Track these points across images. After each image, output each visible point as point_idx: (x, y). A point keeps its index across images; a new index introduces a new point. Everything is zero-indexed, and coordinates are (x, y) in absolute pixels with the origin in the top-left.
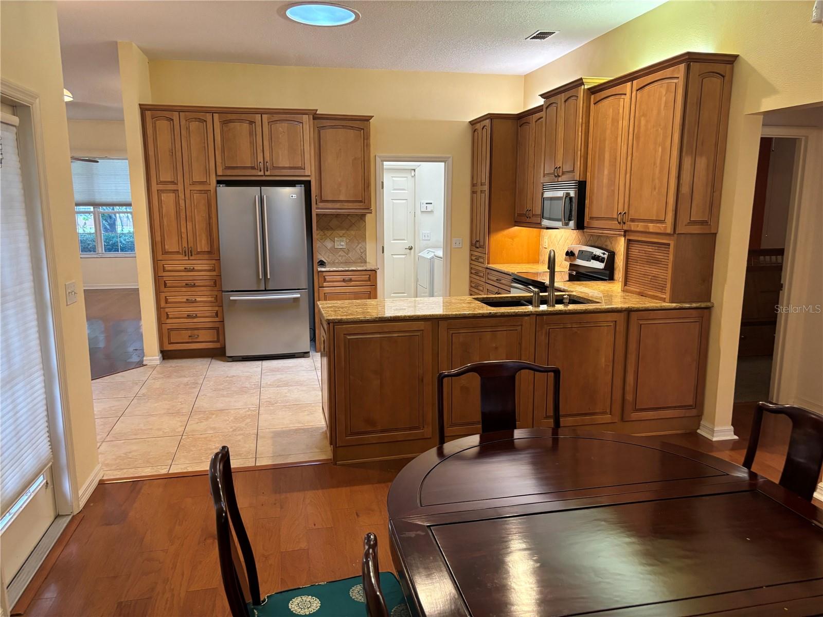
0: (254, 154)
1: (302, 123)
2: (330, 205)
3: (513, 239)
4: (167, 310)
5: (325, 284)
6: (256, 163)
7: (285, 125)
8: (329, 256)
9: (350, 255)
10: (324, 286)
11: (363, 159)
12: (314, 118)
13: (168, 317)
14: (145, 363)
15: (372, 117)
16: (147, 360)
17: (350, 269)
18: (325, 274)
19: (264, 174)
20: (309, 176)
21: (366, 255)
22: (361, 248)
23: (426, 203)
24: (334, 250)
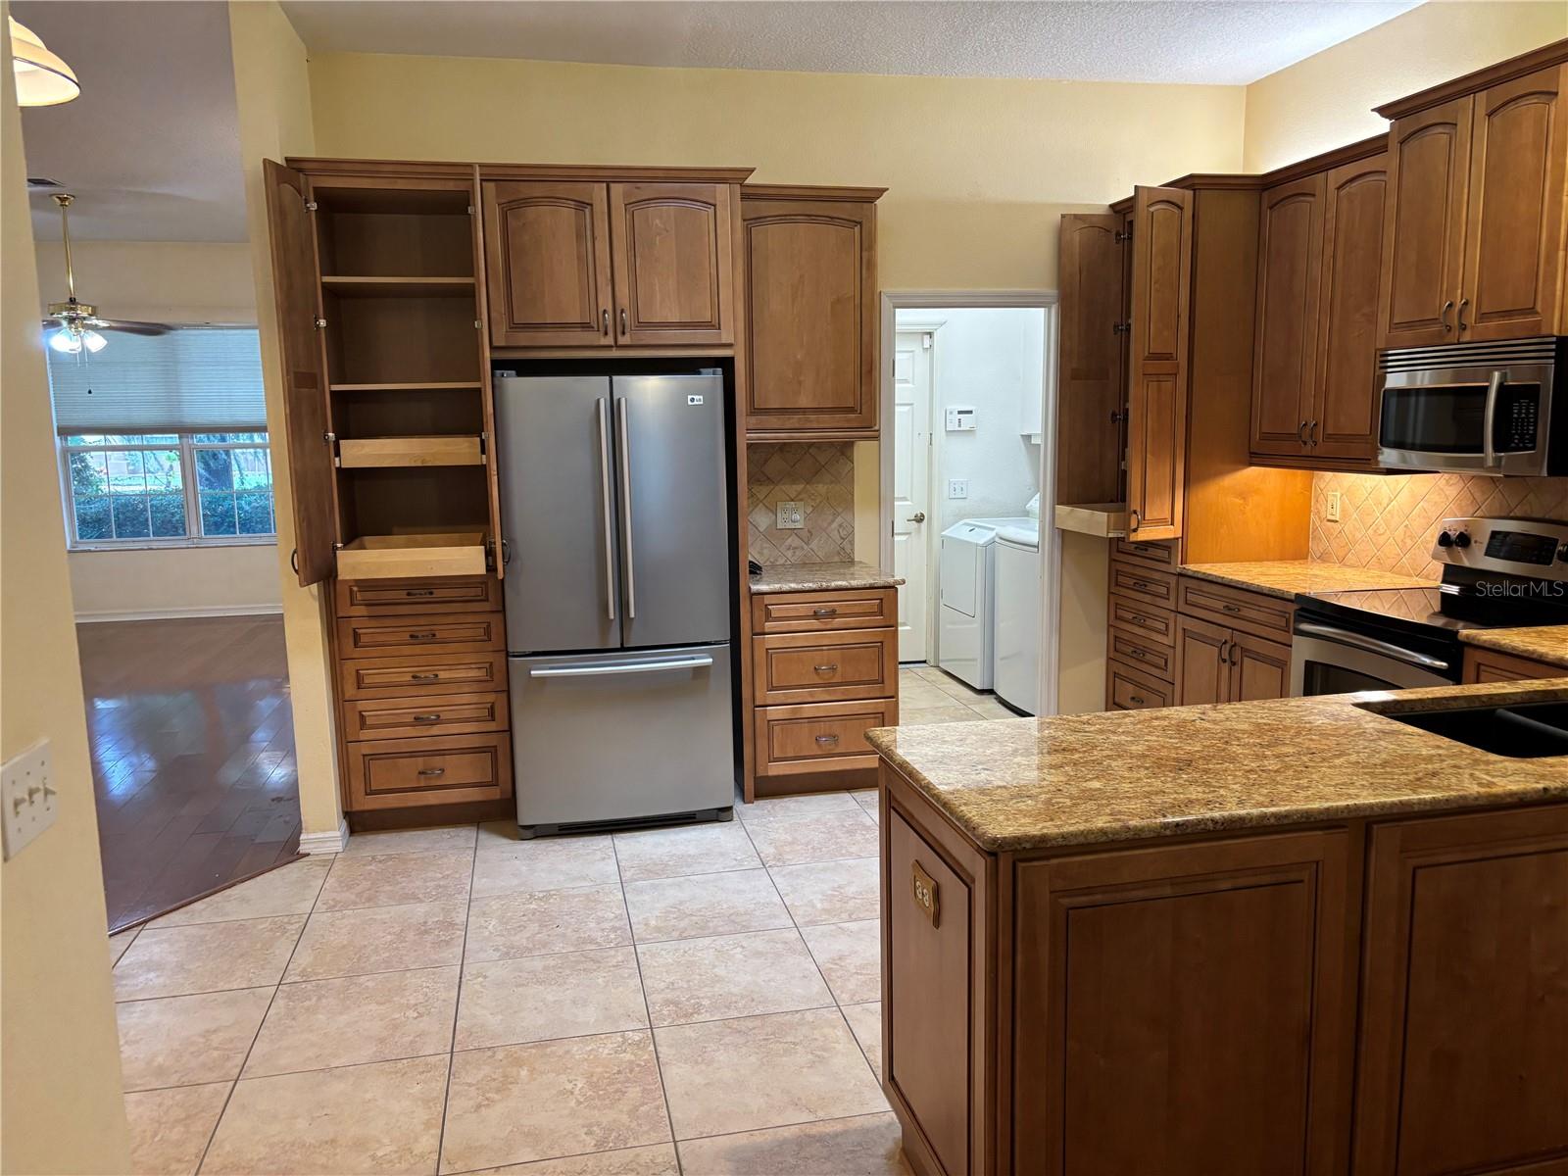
0: (591, 292)
1: (715, 206)
2: (773, 421)
3: (1244, 498)
4: (361, 705)
5: (769, 626)
6: (594, 312)
7: (670, 209)
8: (762, 548)
9: (814, 544)
10: (767, 630)
11: (858, 301)
12: (745, 197)
13: (363, 724)
14: (302, 849)
15: (882, 191)
16: (309, 841)
17: (833, 584)
18: (767, 599)
19: (616, 342)
20: (729, 346)
21: (852, 543)
22: (840, 526)
23: (960, 412)
24: (775, 535)
